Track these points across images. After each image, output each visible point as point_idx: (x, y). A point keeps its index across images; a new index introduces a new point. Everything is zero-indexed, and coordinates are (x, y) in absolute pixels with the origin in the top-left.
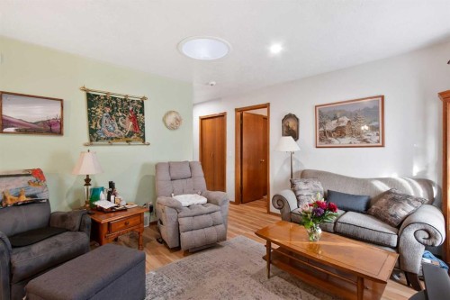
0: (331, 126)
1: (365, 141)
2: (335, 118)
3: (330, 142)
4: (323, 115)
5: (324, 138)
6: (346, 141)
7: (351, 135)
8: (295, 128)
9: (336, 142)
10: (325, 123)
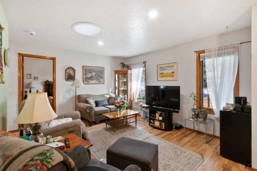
0: (89, 75)
1: (100, 82)
2: (91, 72)
3: (89, 82)
4: (86, 70)
5: (86, 80)
6: (94, 82)
7: (96, 79)
8: (73, 75)
9: (91, 82)
10: (87, 74)
